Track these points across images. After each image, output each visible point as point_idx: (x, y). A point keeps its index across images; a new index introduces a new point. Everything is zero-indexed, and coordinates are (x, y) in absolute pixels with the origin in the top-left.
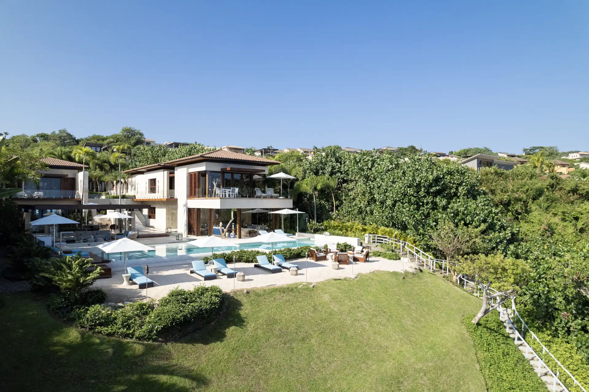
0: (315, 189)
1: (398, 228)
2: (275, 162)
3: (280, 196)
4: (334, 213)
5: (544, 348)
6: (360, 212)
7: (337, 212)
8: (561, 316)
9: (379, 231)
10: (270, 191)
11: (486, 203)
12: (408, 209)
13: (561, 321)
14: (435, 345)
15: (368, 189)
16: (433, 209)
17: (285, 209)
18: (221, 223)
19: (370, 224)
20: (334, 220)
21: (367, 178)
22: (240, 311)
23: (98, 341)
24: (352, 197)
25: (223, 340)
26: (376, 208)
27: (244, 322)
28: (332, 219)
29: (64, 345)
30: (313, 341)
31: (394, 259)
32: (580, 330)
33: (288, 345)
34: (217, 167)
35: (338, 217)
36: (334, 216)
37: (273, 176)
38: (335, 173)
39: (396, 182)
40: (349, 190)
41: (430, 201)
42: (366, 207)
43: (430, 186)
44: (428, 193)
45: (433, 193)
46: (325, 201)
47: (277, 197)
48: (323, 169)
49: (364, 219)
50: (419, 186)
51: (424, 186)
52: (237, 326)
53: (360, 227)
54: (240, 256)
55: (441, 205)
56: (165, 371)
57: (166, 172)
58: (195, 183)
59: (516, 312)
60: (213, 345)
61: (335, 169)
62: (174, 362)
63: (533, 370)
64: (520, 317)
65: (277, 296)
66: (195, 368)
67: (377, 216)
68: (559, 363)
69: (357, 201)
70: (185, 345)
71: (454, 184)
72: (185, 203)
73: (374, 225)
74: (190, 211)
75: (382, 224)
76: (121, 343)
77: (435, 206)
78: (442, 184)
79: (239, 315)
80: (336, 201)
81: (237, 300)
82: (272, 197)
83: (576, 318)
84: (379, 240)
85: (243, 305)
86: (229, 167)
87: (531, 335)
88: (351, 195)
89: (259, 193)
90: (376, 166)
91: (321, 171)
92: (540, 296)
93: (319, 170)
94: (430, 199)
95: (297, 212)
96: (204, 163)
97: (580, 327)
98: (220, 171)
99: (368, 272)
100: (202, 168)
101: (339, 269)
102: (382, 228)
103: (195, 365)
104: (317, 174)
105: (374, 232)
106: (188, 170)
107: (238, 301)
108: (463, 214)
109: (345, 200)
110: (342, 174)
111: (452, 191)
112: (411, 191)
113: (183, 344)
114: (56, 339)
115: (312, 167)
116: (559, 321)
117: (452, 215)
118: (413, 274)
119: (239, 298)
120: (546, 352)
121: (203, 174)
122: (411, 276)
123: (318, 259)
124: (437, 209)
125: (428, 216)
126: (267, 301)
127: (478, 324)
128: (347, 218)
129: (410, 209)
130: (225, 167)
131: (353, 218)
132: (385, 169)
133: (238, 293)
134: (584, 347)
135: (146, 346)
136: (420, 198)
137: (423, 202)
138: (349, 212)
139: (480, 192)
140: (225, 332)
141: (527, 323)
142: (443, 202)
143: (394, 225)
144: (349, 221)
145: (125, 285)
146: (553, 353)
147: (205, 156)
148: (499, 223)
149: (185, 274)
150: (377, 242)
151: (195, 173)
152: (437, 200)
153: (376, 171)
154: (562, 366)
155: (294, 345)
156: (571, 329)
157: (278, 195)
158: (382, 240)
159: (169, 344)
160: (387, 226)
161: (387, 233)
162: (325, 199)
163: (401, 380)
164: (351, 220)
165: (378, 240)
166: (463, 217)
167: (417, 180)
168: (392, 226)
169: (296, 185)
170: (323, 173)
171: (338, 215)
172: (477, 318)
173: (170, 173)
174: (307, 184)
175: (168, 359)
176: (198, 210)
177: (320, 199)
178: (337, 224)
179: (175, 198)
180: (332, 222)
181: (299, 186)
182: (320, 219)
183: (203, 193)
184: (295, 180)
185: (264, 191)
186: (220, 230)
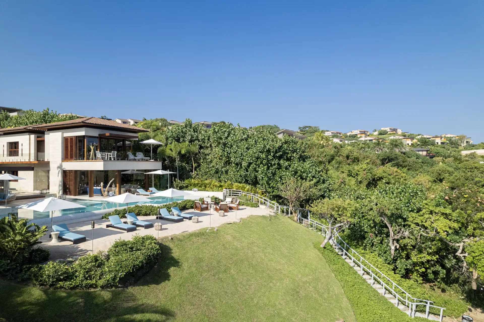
0: (180, 153)
1: (249, 184)
2: (142, 129)
3: (150, 159)
4: (194, 173)
5: (361, 257)
6: (217, 172)
7: (196, 172)
8: (369, 236)
9: (234, 186)
10: (140, 155)
11: (313, 164)
12: (263, 169)
13: (369, 239)
14: (307, 264)
15: (226, 153)
16: (279, 169)
17: (159, 170)
18: (102, 184)
19: (225, 182)
20: (194, 179)
21: (225, 144)
22: (172, 255)
23: (64, 294)
24: (209, 160)
25: (170, 279)
26: (232, 169)
27: (178, 262)
28: (192, 178)
29: (31, 304)
30: (232, 271)
31: (255, 207)
32: (379, 243)
33: (217, 277)
34: (95, 133)
35: (197, 177)
36: (194, 176)
37: (145, 142)
38: (194, 141)
39: (250, 148)
40: (206, 155)
41: (276, 163)
42: (222, 168)
43: (276, 152)
44: (275, 157)
45: (279, 157)
46: (186, 164)
47: (147, 160)
48: (184, 137)
49: (220, 177)
50: (269, 151)
51: (273, 152)
52: (175, 266)
53: (217, 184)
54: (139, 211)
55: (284, 166)
56: (136, 310)
57: (33, 136)
58: (71, 146)
59: (339, 237)
60: (163, 284)
61: (193, 137)
62: (140, 302)
63: (357, 272)
64: (342, 240)
65: (195, 240)
66: (158, 304)
67: (232, 175)
68: (371, 265)
69: (213, 164)
70: (142, 287)
71: (289, 150)
72: (59, 165)
73: (229, 182)
74: (65, 173)
75: (236, 181)
76: (89, 293)
77: (280, 167)
78: (283, 150)
79: (173, 258)
80: (195, 163)
81: (166, 246)
82: (142, 160)
83: (377, 236)
84: (234, 193)
85: (172, 250)
86: (108, 133)
87: (352, 251)
88: (208, 159)
89: (131, 156)
90: (232, 136)
92: (354, 225)
93: (180, 138)
94: (276, 161)
95: (168, 172)
96: (84, 129)
98: (98, 136)
99: (246, 217)
100: (81, 133)
101: (224, 216)
102: (236, 184)
103: (157, 302)
104: (178, 141)
105: (230, 187)
106: (62, 135)
107: (167, 246)
108: (301, 171)
109: (202, 162)
110: (199, 141)
111: (289, 156)
112: (264, 156)
113: (140, 287)
114: (19, 299)
115: (175, 135)
116: (368, 239)
117: (293, 173)
118: (274, 216)
119: (167, 244)
120: (363, 260)
121: (80, 139)
122: (273, 218)
123: (202, 209)
124: (281, 169)
125: (274, 174)
126: (188, 244)
127: (324, 248)
128: (205, 177)
129: (264, 168)
130: (104, 133)
131: (210, 177)
132: (239, 138)
133: (164, 240)
135: (112, 292)
136: (269, 161)
137: (271, 164)
138: (207, 172)
139: (307, 157)
140: (168, 273)
141: (348, 244)
142: (286, 163)
143: (246, 182)
144: (207, 179)
145: (54, 242)
146: (367, 260)
147: (86, 122)
148: (322, 178)
149: (101, 229)
150: (232, 195)
151: (71, 138)
152: (282, 162)
153: (232, 140)
155: (221, 276)
156: (375, 243)
157: (149, 158)
158: (239, 193)
159: (130, 288)
160: (240, 182)
161: (240, 188)
162: (185, 162)
163: (298, 290)
164: (209, 178)
165: (233, 193)
166: (301, 174)
167: (267, 147)
168: (244, 183)
169: (159, 150)
170: (183, 140)
171: (197, 175)
172: (324, 243)
173: (38, 137)
174: (171, 150)
175: (134, 300)
176: (76, 171)
177: (181, 162)
178: (196, 182)
179: (46, 160)
180: (193, 180)
181: (163, 151)
182: (182, 178)
183: (81, 156)
184: (160, 146)
185: (135, 155)
186: (101, 189)
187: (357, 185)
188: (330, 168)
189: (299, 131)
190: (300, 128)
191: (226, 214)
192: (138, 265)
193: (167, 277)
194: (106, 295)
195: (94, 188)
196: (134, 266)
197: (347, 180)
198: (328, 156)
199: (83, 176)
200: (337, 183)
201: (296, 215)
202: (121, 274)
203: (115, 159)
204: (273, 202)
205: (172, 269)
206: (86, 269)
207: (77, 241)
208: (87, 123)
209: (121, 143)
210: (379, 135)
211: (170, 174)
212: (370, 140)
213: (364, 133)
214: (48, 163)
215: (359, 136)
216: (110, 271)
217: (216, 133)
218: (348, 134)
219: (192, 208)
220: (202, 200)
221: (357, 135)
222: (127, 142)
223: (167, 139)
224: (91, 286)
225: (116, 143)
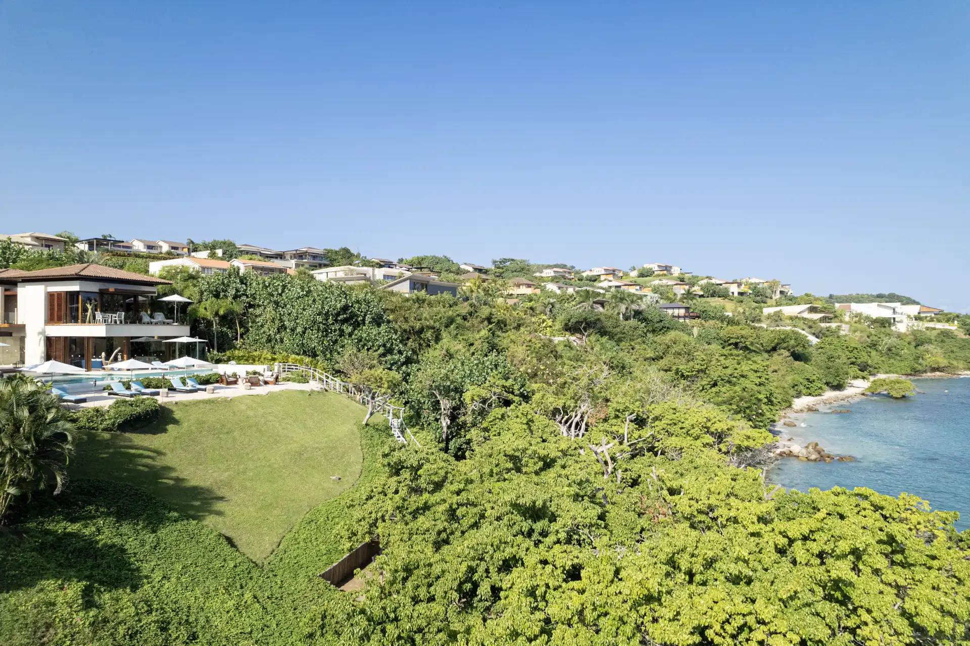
0: (217, 314)
1: (309, 356)
2: (163, 281)
3: (174, 322)
4: (239, 342)
6: (269, 340)
7: (242, 340)
9: (290, 360)
10: (160, 316)
11: (387, 330)
14: (330, 436)
15: (278, 315)
16: (341, 336)
17: (185, 336)
18: (103, 354)
19: (280, 353)
20: (239, 350)
21: (277, 303)
22: (174, 415)
24: (259, 324)
25: (167, 432)
26: (286, 336)
27: (179, 422)
28: (235, 348)
30: (235, 433)
31: (303, 382)
33: (216, 436)
34: (94, 287)
35: (244, 346)
36: (239, 345)
37: (165, 299)
38: (240, 297)
39: (306, 309)
40: (256, 316)
41: (337, 328)
42: (275, 335)
43: (339, 314)
44: (336, 321)
45: (341, 320)
46: (228, 328)
47: (168, 324)
48: (225, 291)
49: (273, 348)
50: (328, 313)
51: (332, 314)
52: (174, 424)
53: (269, 356)
55: (347, 332)
58: (59, 305)
59: (402, 419)
60: (159, 435)
61: (240, 292)
62: (136, 443)
64: (403, 422)
66: (151, 447)
67: (288, 344)
69: (265, 329)
70: (139, 434)
72: (40, 329)
73: (285, 353)
74: (49, 341)
75: (293, 352)
76: (92, 433)
77: (342, 333)
78: (350, 312)
79: (173, 418)
80: (240, 328)
82: (163, 323)
84: (290, 368)
85: (174, 412)
86: (112, 288)
87: (407, 431)
88: (258, 322)
89: (146, 318)
91: (222, 294)
93: (220, 292)
94: (337, 326)
95: (197, 340)
96: (78, 282)
98: (98, 291)
99: (278, 390)
100: (74, 287)
101: (252, 389)
102: (293, 356)
103: (150, 445)
104: (217, 296)
105: (285, 361)
106: (46, 289)
107: (169, 409)
109: (251, 327)
110: (247, 297)
111: (359, 319)
112: (319, 319)
115: (212, 288)
117: (356, 341)
118: (319, 392)
121: (73, 296)
122: (316, 393)
123: (228, 384)
124: (343, 335)
125: (336, 342)
126: (194, 409)
127: (367, 425)
128: (254, 348)
130: (105, 288)
131: (261, 347)
132: (295, 296)
133: (167, 404)
135: (111, 434)
136: (328, 325)
137: (331, 329)
138: (257, 340)
139: (384, 320)
140: (166, 428)
141: (406, 425)
142: (349, 329)
143: (305, 353)
144: (256, 350)
147: (81, 273)
149: (102, 396)
151: (59, 294)
152: (344, 327)
153: (287, 297)
157: (171, 321)
158: (294, 368)
160: (298, 354)
161: (298, 362)
162: (227, 326)
163: (302, 453)
164: (259, 349)
165: (288, 368)
166: (366, 342)
167: (326, 308)
168: (303, 354)
169: (189, 308)
170: (225, 295)
171: (243, 344)
173: (6, 290)
174: (206, 309)
175: (131, 442)
176: (66, 338)
177: (221, 326)
178: (241, 354)
179: (20, 322)
180: (237, 352)
181: (195, 311)
182: (221, 349)
183: (74, 318)
184: (190, 303)
185: (152, 316)
186: (102, 362)
189: (493, 268)
190: (494, 262)
191: (255, 387)
192: (135, 416)
193: (165, 431)
194: (106, 435)
195: (92, 359)
196: (132, 416)
199: (74, 346)
201: (359, 394)
202: (119, 420)
203: (121, 322)
204: (335, 379)
205: (171, 426)
207: (78, 401)
208: (82, 275)
209: (132, 299)
210: (639, 277)
211: (199, 342)
212: (616, 287)
213: (613, 273)
214: (22, 328)
215: (603, 278)
216: (109, 419)
217: (267, 287)
219: (217, 382)
220: (235, 375)
221: (599, 276)
222: (140, 298)
223: (202, 293)
224: (93, 429)
225: (124, 299)
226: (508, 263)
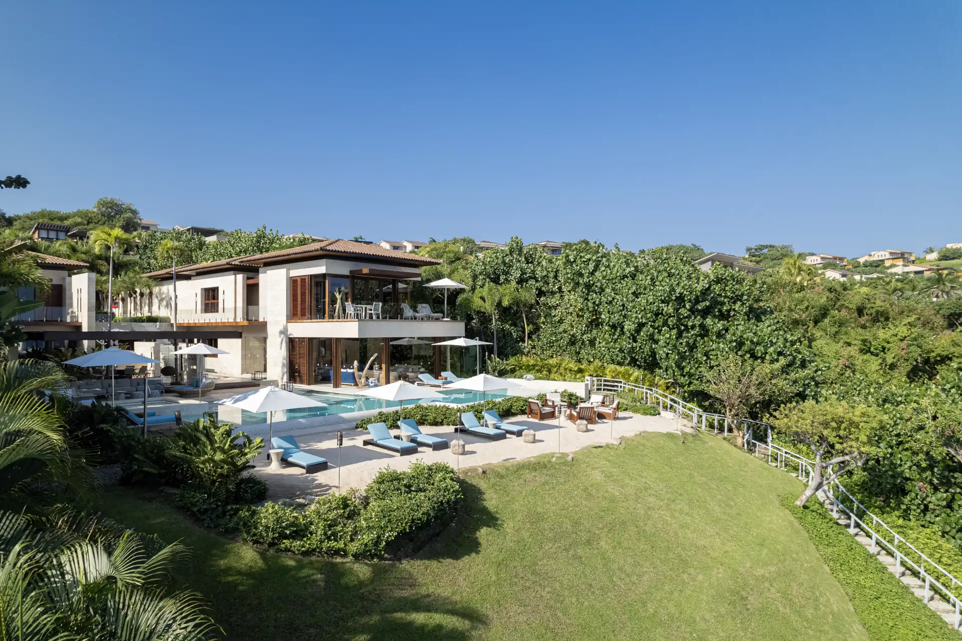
0: (499, 304)
1: (639, 367)
2: (429, 260)
3: (443, 317)
4: (526, 345)
5: (897, 536)
6: (572, 343)
7: (530, 342)
8: (917, 488)
9: (607, 372)
10: (425, 309)
11: (778, 326)
12: (668, 336)
13: (917, 495)
14: (764, 540)
15: (590, 305)
16: (702, 336)
17: (460, 337)
18: (356, 363)
19: (590, 362)
20: (527, 355)
21: (588, 286)
22: (485, 503)
23: (292, 563)
24: (557, 319)
25: (479, 551)
26: (602, 336)
27: (497, 519)
28: (522, 353)
30: (602, 543)
31: (651, 414)
32: (944, 507)
33: (571, 552)
34: (343, 268)
35: (534, 351)
36: (527, 349)
37: (434, 284)
38: (527, 281)
39: (640, 294)
40: (550, 308)
41: (697, 323)
42: (583, 335)
43: (697, 301)
44: (692, 311)
45: (703, 310)
46: (511, 325)
47: (437, 319)
48: (506, 273)
49: (579, 353)
50: (681, 299)
51: (690, 301)
52: (490, 526)
53: (573, 366)
54: (422, 416)
55: (715, 329)
56: (417, 605)
57: (240, 277)
58: (303, 294)
59: (841, 487)
60: (466, 559)
61: (526, 274)
62: (423, 591)
63: (885, 568)
64: (848, 494)
65: (528, 475)
66: (457, 598)
67: (603, 349)
68: (924, 556)
69: (565, 326)
70: (427, 562)
71: (726, 297)
72: (281, 328)
73: (597, 363)
74: (292, 343)
75: (613, 360)
76: (334, 565)
77: (704, 332)
78: (712, 298)
79: (485, 511)
80: (528, 325)
81: (472, 485)
82: (429, 318)
83: (936, 489)
84: (608, 386)
85: (484, 494)
86: (366, 269)
87: (872, 519)
88: (554, 316)
89: (408, 312)
90: (603, 269)
91: (502, 278)
92: (878, 461)
93: (499, 276)
94: (698, 321)
95: (476, 342)
96: (324, 261)
97: (944, 503)
98: (348, 274)
99: (633, 434)
100: (319, 268)
101: (587, 431)
102: (612, 366)
103: (454, 593)
104: (496, 280)
105: (599, 373)
106: (288, 273)
107: (475, 486)
108: (752, 341)
109: (543, 323)
110: (537, 281)
111: (725, 308)
112: (669, 309)
113: (423, 561)
115: (489, 270)
116: (913, 495)
117: (734, 344)
118: (693, 436)
119: (474, 482)
120: (900, 541)
121: (318, 281)
122: (691, 439)
123: (543, 417)
124: (707, 336)
125: (692, 347)
126: (516, 484)
127: (805, 507)
128: (549, 352)
129: (671, 335)
130: (359, 269)
131: (558, 352)
132: (618, 274)
133: (469, 474)
134: (954, 531)
135: (373, 566)
136: (682, 319)
137: (686, 326)
138: (553, 343)
139: (766, 310)
140: (477, 538)
141: (862, 502)
142: (719, 325)
143: (634, 362)
144: (552, 357)
145: (274, 468)
146: (912, 543)
147: (328, 248)
148: (800, 357)
149: (354, 447)
150: (604, 390)
151: (303, 279)
152: (709, 321)
153: (604, 278)
154: (929, 560)
155: (580, 552)
156: (931, 506)
157: (440, 315)
158: (617, 386)
159: (404, 562)
160: (620, 364)
161: (620, 375)
162: (510, 322)
163: (744, 593)
164: (556, 354)
165: (605, 385)
166: (753, 347)
167: (678, 291)
168: (629, 364)
169: (459, 299)
170: (506, 279)
171: (534, 347)
172: (804, 498)
173: (248, 278)
174: (482, 298)
175: (412, 586)
176: (311, 340)
177: (502, 321)
178: (532, 362)
179: (261, 320)
180: (524, 359)
181: (468, 301)
182: (503, 355)
183: (319, 312)
184: (462, 291)
185: (415, 310)
187: (885, 372)
188: (818, 334)
189: (747, 256)
190: (748, 250)
191: (590, 427)
192: (420, 519)
193: (473, 547)
194: (362, 570)
195: (342, 370)
196: (413, 520)
197: (860, 361)
198: (813, 308)
199: (323, 349)
200: (836, 367)
201: (741, 435)
202: (390, 535)
203: (378, 318)
204: (689, 405)
205: (484, 530)
206: (327, 521)
207: (313, 469)
208: (329, 250)
209: (391, 286)
211: (482, 346)
212: (916, 273)
213: (902, 256)
214: (264, 324)
215: (887, 264)
216: (369, 528)
217: (572, 263)
218: (862, 260)
219: (523, 412)
220: (543, 398)
221: (883, 261)
222: (401, 286)
223: (475, 277)
224: (337, 552)
225: (380, 287)
226: (765, 251)
